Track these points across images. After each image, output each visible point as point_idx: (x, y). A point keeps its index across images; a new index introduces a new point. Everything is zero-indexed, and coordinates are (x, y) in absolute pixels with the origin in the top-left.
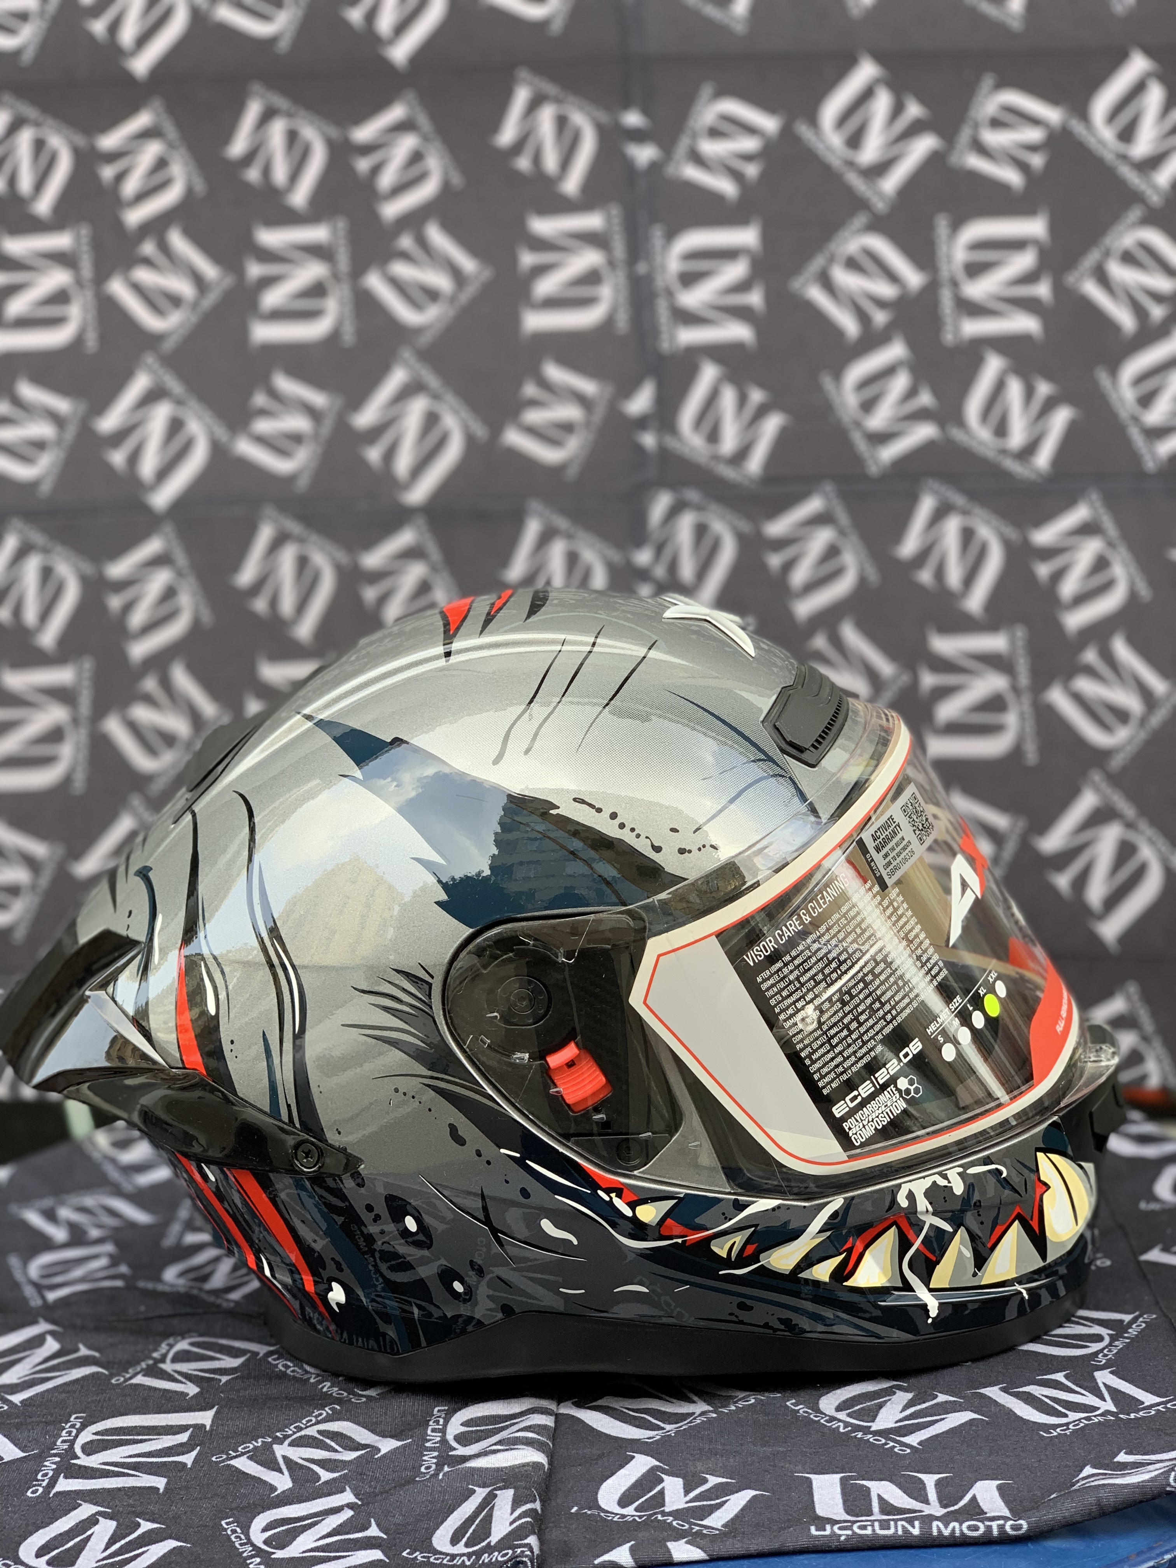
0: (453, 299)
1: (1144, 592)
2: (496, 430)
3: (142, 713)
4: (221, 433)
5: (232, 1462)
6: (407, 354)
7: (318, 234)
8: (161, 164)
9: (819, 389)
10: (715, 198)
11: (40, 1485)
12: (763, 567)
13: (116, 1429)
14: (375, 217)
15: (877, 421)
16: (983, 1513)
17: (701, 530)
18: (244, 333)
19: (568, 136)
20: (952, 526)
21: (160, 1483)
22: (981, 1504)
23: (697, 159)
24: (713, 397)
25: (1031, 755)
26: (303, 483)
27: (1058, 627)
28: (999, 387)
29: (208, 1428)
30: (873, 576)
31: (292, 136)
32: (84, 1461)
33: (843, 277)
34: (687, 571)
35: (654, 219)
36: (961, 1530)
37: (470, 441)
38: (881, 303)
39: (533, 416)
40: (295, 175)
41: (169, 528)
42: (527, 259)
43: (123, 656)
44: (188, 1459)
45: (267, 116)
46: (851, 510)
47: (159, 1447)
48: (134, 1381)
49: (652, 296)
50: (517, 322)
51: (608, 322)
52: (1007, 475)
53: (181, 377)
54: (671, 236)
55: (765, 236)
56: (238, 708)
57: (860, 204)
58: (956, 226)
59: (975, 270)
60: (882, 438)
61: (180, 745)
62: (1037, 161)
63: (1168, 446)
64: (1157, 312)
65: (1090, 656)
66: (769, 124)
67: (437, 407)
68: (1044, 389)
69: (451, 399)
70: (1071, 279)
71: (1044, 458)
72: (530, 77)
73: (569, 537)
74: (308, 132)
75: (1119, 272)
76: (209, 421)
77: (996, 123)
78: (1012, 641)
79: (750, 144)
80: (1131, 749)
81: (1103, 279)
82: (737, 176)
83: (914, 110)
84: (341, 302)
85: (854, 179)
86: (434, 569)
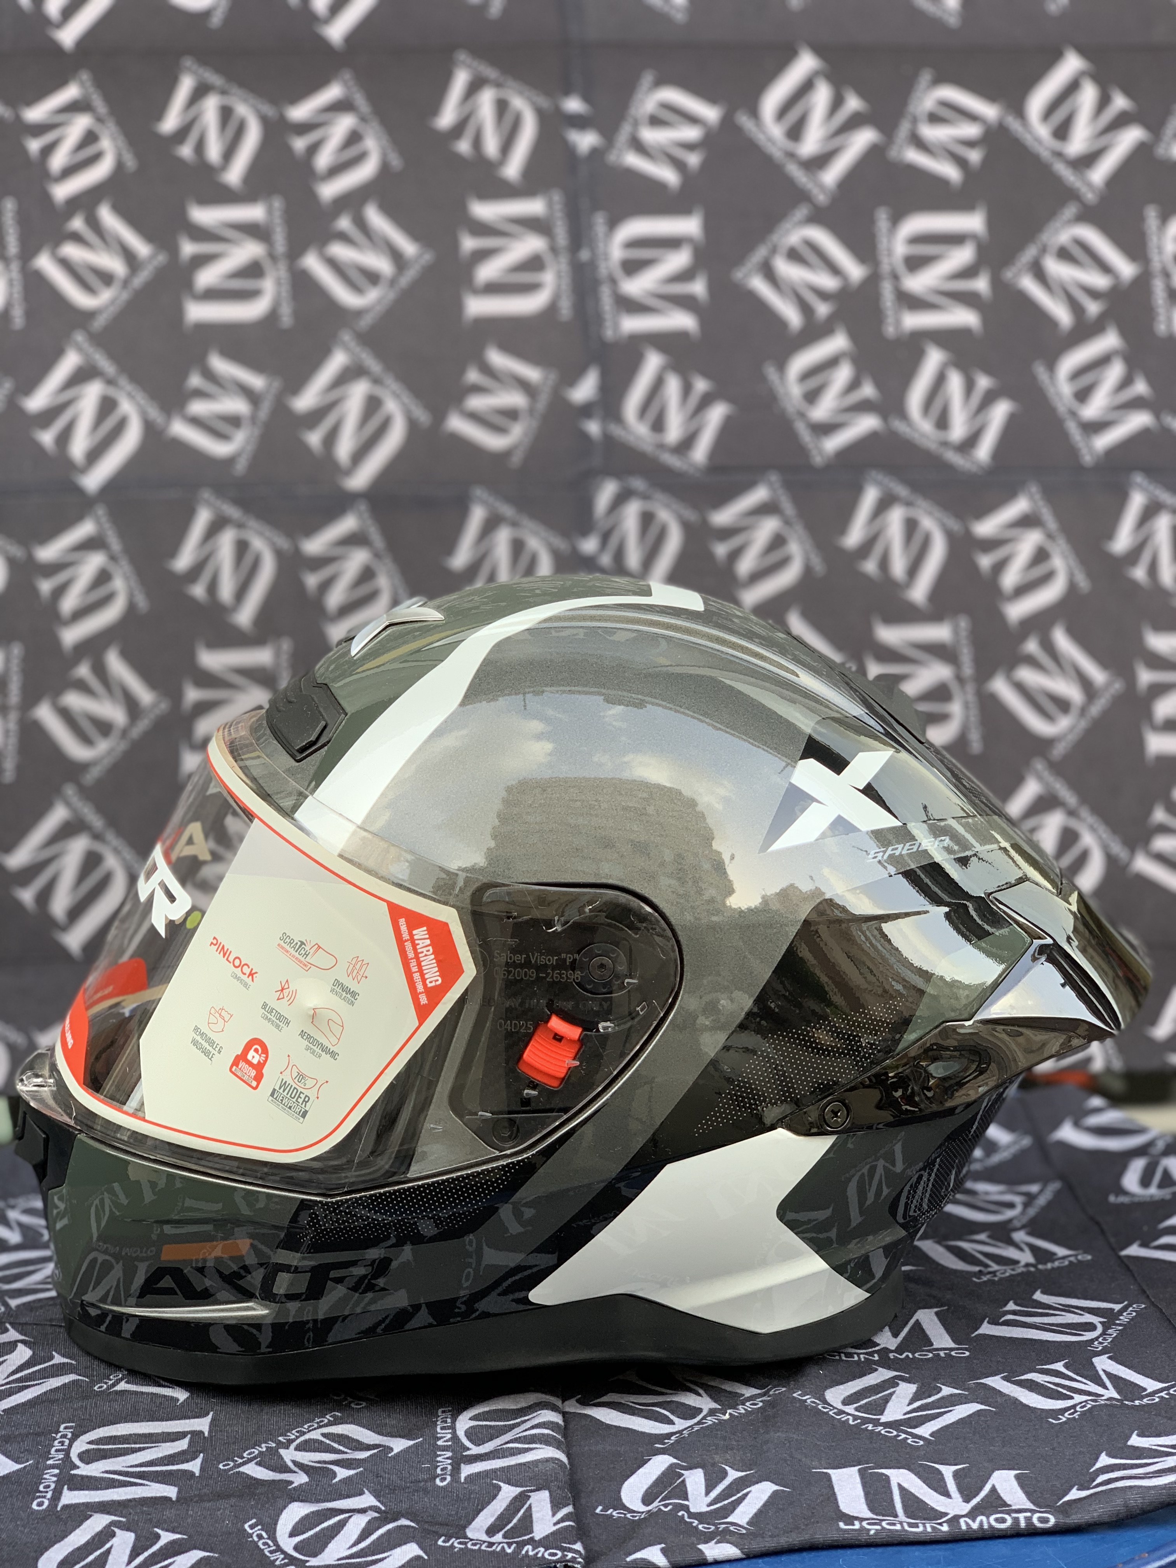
0: (393, 282)
1: (1083, 583)
2: (439, 416)
3: (74, 700)
4: (154, 414)
5: (242, 1469)
6: (346, 336)
7: (254, 213)
8: (90, 138)
9: (763, 379)
10: (656, 186)
11: (44, 1497)
12: (711, 556)
13: (111, 1437)
14: (313, 196)
15: (822, 411)
16: (1005, 1504)
17: (647, 519)
18: (179, 312)
19: (508, 120)
20: (896, 517)
21: (171, 1492)
22: (1002, 1495)
23: (639, 147)
24: (658, 385)
25: (976, 745)
26: (241, 467)
27: (1001, 618)
28: (940, 380)
29: (206, 1434)
30: (819, 566)
31: (226, 113)
32: (85, 1470)
33: (785, 268)
34: (633, 559)
35: (596, 207)
36: (989, 1523)
37: (412, 425)
38: (823, 295)
39: (476, 403)
40: (229, 154)
41: (101, 511)
42: (469, 243)
43: (56, 642)
44: (194, 1466)
45: (200, 92)
46: (796, 500)
47: (160, 1455)
48: (118, 1388)
49: (596, 283)
50: (459, 306)
51: (552, 309)
52: (948, 467)
53: (112, 356)
54: (613, 223)
55: (708, 226)
56: (176, 696)
57: (801, 196)
58: (896, 219)
59: (915, 264)
60: (826, 429)
61: (115, 734)
62: (975, 156)
63: (1104, 441)
64: (1093, 308)
65: (1032, 646)
66: (710, 113)
67: (379, 391)
68: (983, 382)
69: (392, 384)
70: (1009, 274)
71: (984, 451)
72: (469, 60)
73: (514, 524)
74: (243, 110)
75: (1055, 268)
76: (142, 402)
77: (934, 119)
78: (956, 631)
79: (692, 133)
80: (1072, 738)
81: (1040, 274)
82: (679, 165)
83: (853, 103)
84: (278, 283)
85: (794, 171)
86: (377, 555)
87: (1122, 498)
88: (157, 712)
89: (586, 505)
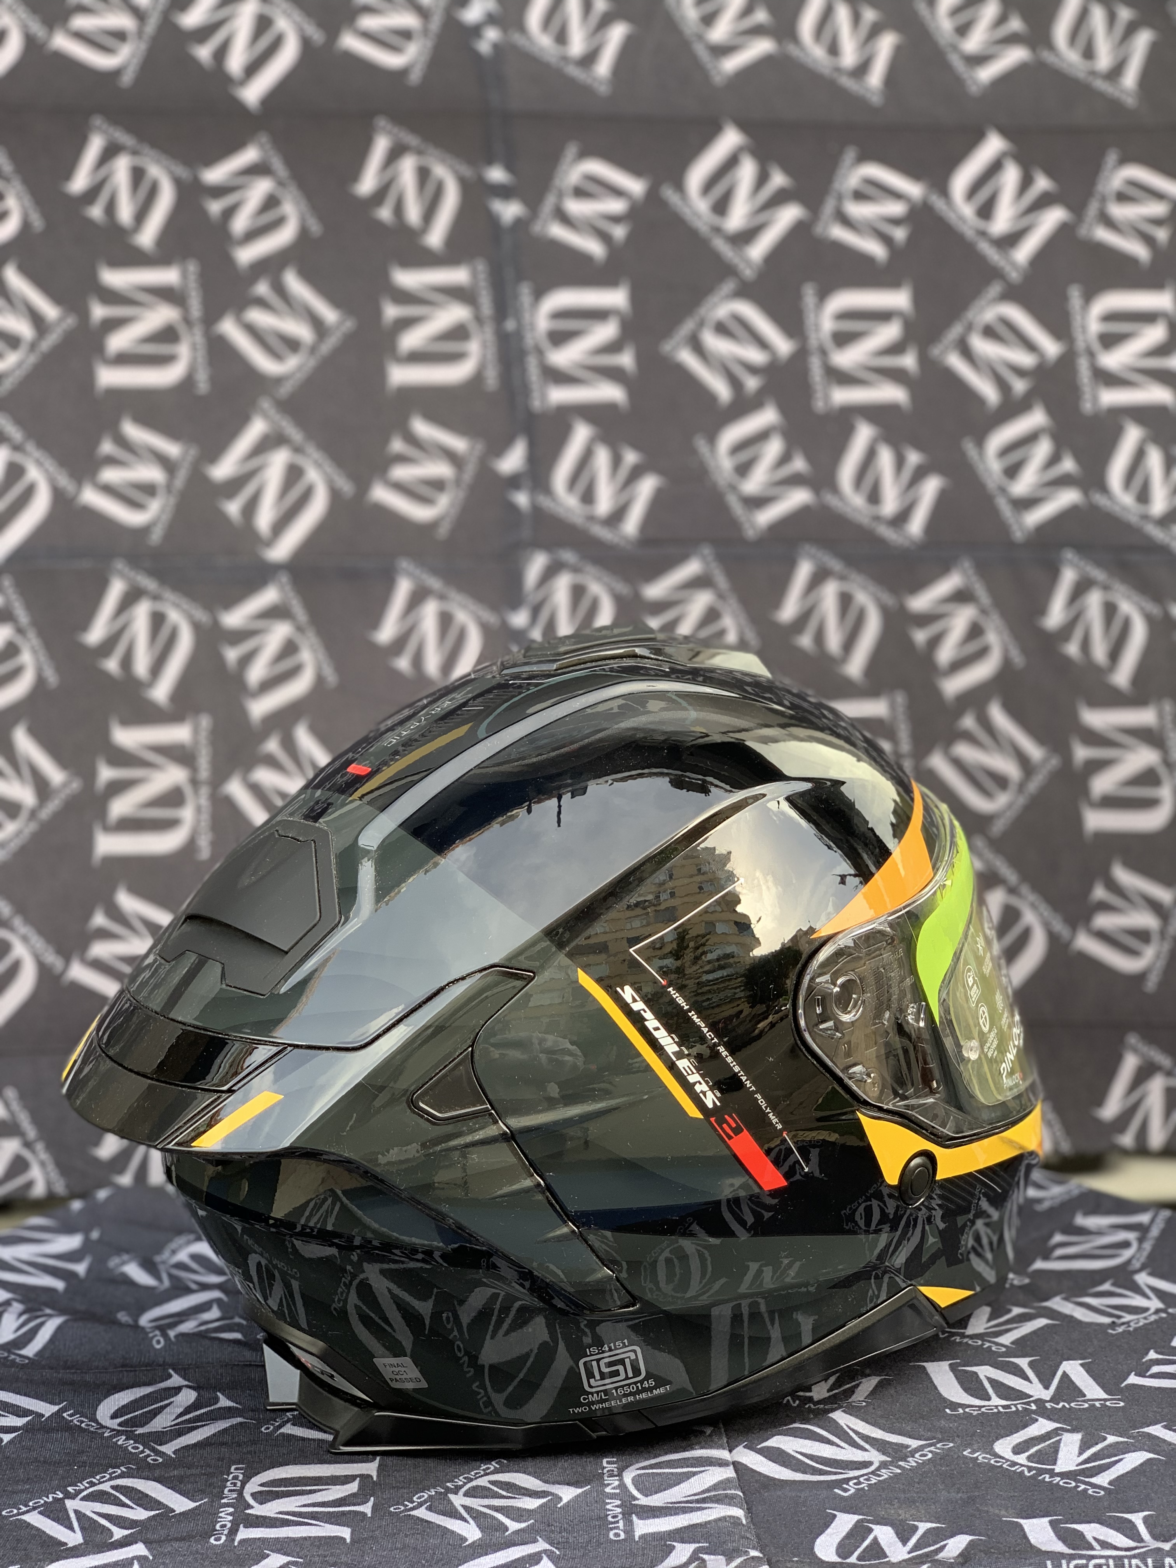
0: (313, 349)
1: (1018, 659)
2: (363, 486)
4: (64, 481)
6: (266, 404)
7: (169, 276)
9: (694, 452)
10: (582, 257)
14: (229, 261)
15: (753, 484)
17: (578, 592)
18: (90, 377)
19: (430, 188)
20: (830, 592)
23: (563, 218)
24: (587, 456)
26: (156, 536)
27: (937, 693)
28: (870, 455)
30: (754, 641)
31: (138, 175)
33: (714, 343)
35: (520, 277)
37: (335, 496)
38: (752, 369)
39: (400, 473)
40: (141, 216)
41: (7, 582)
42: (391, 311)
45: (109, 153)
46: (730, 574)
49: (522, 354)
50: (381, 375)
51: (478, 378)
52: (880, 541)
53: (18, 421)
54: (539, 294)
55: (635, 298)
56: (89, 775)
57: (727, 270)
58: (823, 295)
59: (843, 339)
60: (757, 502)
61: (24, 815)
62: (900, 234)
63: (1035, 517)
64: (1020, 386)
65: (968, 722)
66: (636, 186)
67: (300, 461)
68: (914, 458)
69: (314, 453)
70: (935, 351)
71: (916, 526)
72: (389, 126)
73: (442, 597)
74: (156, 171)
75: (981, 346)
76: (51, 469)
77: (859, 196)
78: (893, 707)
79: (617, 206)
80: (1010, 815)
81: (966, 353)
82: (604, 237)
83: (778, 180)
84: (194, 347)
85: (721, 246)
86: (299, 629)
87: (1054, 575)
88: (68, 791)
89: (516, 578)
